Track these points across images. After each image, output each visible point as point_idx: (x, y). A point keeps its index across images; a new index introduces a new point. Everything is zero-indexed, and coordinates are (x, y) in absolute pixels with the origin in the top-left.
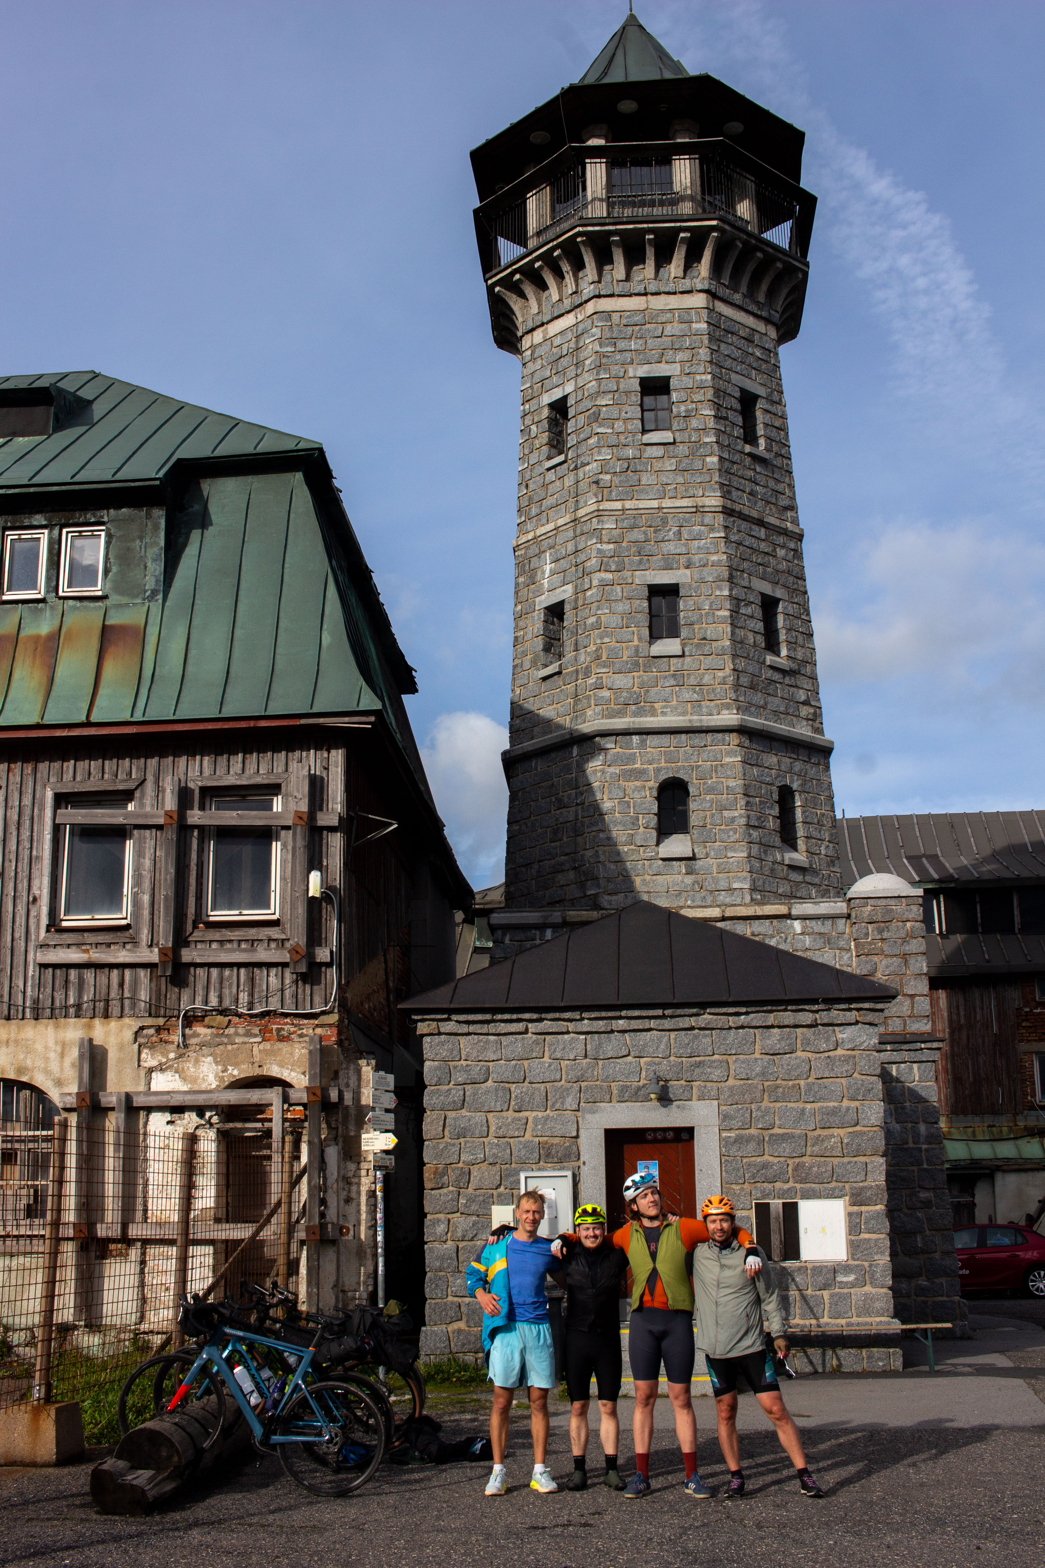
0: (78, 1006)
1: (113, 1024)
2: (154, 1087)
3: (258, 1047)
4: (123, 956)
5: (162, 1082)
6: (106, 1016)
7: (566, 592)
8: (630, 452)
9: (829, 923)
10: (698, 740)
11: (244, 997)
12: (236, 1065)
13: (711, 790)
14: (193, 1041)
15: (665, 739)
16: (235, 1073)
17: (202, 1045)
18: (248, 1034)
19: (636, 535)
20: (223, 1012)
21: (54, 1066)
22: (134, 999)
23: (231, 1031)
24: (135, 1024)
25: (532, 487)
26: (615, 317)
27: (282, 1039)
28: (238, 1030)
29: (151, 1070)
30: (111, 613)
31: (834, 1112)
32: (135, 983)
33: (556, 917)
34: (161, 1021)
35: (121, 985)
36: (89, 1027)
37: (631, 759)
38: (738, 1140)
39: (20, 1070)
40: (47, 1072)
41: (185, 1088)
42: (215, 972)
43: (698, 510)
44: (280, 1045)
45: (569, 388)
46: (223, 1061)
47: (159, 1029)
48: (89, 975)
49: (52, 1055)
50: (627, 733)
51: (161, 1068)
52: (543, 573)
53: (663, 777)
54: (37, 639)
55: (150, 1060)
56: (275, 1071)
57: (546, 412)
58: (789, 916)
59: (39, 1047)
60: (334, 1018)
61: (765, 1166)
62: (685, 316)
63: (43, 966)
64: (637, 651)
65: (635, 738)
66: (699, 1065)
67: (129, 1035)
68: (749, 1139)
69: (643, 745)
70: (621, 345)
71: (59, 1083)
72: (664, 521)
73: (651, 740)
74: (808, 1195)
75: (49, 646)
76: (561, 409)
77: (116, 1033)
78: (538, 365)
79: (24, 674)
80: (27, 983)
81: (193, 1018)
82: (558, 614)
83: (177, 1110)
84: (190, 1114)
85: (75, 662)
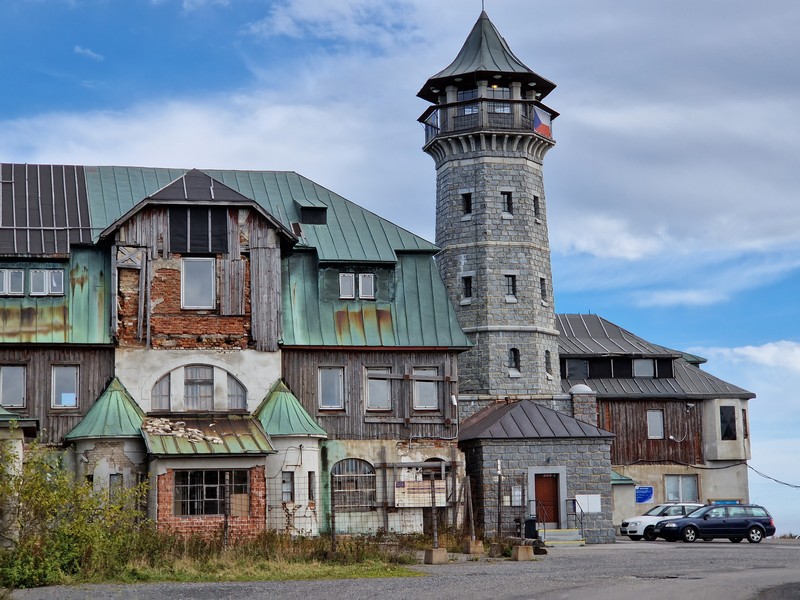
0: (377, 436)
1: (389, 441)
2: (403, 461)
3: (434, 449)
4: (393, 420)
5: (405, 460)
6: (386, 439)
7: (472, 273)
8: (498, 222)
10: (523, 335)
12: (427, 454)
13: (526, 353)
14: (414, 447)
15: (511, 334)
16: (428, 457)
17: (417, 448)
18: (430, 444)
20: (423, 438)
21: (372, 454)
22: (395, 434)
23: (425, 443)
24: (396, 442)
25: (454, 226)
26: (492, 166)
27: (440, 446)
28: (427, 443)
29: (400, 456)
30: (378, 305)
32: (395, 428)
34: (403, 441)
35: (391, 429)
36: (381, 442)
37: (499, 341)
38: (572, 477)
39: (361, 456)
40: (369, 456)
41: (412, 461)
42: (420, 426)
43: (522, 247)
44: (440, 448)
45: (472, 190)
46: (423, 453)
47: (402, 443)
48: (380, 426)
49: (371, 451)
50: (498, 331)
51: (404, 455)
52: (461, 263)
53: (510, 348)
54: (355, 314)
55: (400, 452)
56: (439, 456)
57: (460, 197)
58: (552, 399)
59: (366, 448)
60: (457, 441)
61: (579, 485)
63: (365, 423)
65: (500, 333)
66: (561, 455)
67: (394, 445)
68: (575, 477)
69: (503, 336)
71: (373, 460)
72: (510, 250)
73: (506, 334)
74: (591, 493)
75: (360, 316)
76: (467, 197)
77: (390, 445)
78: (456, 176)
79: (354, 326)
80: (361, 429)
81: (415, 440)
82: (467, 280)
83: (410, 468)
84: (414, 470)
85: (370, 322)
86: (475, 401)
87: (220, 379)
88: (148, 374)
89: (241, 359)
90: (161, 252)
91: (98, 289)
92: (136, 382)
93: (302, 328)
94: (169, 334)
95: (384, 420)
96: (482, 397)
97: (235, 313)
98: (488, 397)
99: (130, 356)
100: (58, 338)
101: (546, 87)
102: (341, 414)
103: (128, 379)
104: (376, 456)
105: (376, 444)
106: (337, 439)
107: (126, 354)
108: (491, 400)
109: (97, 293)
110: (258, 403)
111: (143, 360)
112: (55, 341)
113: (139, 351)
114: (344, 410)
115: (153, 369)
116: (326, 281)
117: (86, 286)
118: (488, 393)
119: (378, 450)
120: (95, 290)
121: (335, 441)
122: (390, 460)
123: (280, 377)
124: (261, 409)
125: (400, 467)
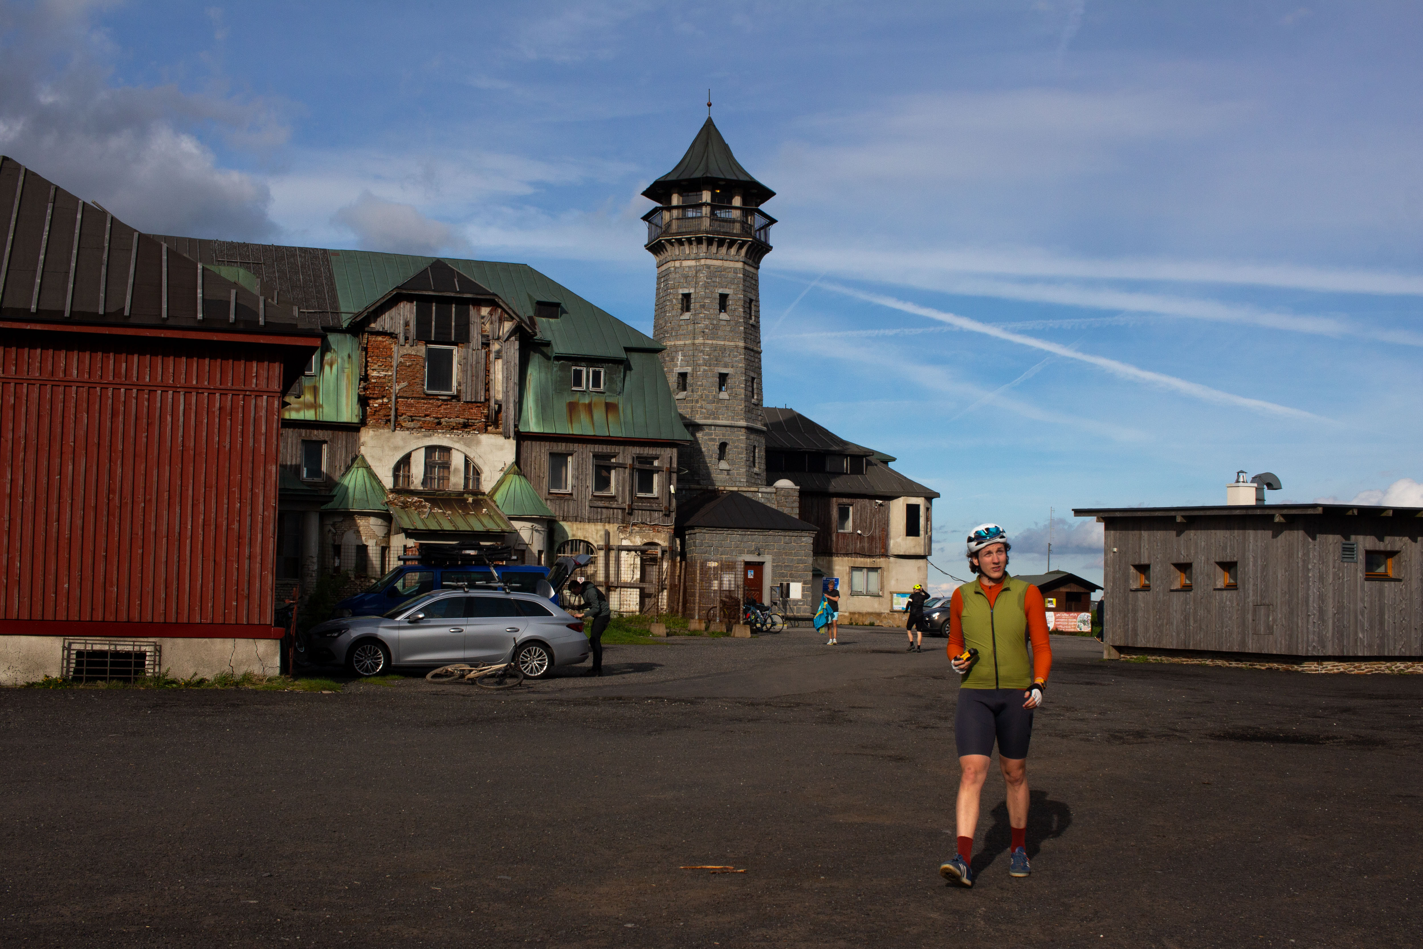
0: (601, 519)
1: (611, 525)
2: (623, 544)
3: (652, 533)
4: (615, 506)
5: (625, 543)
6: (609, 522)
7: (688, 370)
8: (715, 322)
9: (769, 495)
10: (732, 430)
11: (648, 520)
12: (645, 539)
13: (736, 447)
14: (634, 531)
15: (722, 429)
16: (645, 541)
17: (637, 532)
18: (649, 530)
19: (716, 354)
20: (643, 523)
21: (595, 537)
22: (617, 518)
23: (644, 529)
24: (618, 526)
25: (672, 323)
26: (712, 268)
27: (658, 532)
28: (646, 529)
29: (622, 539)
30: (607, 398)
31: (801, 560)
32: (618, 514)
33: (687, 487)
34: (625, 525)
35: (613, 514)
36: (604, 526)
37: (711, 434)
38: (777, 566)
39: (585, 537)
40: (593, 538)
41: (631, 545)
42: (640, 511)
43: (736, 347)
44: (657, 534)
45: (692, 291)
46: (642, 537)
47: (624, 527)
48: (604, 510)
49: (594, 533)
50: (711, 425)
51: (625, 539)
52: (678, 359)
53: (721, 442)
54: (585, 404)
55: (622, 536)
56: (656, 541)
57: (680, 297)
58: (758, 492)
59: (590, 531)
60: (673, 527)
61: (783, 573)
62: (735, 271)
63: (591, 507)
64: (714, 396)
65: (713, 428)
66: (768, 545)
67: (616, 528)
68: (780, 566)
69: (715, 430)
70: (714, 279)
71: (596, 541)
72: (725, 349)
73: (717, 429)
74: (793, 581)
75: (589, 407)
76: (687, 297)
77: (612, 528)
78: (677, 276)
79: (584, 417)
80: (586, 512)
81: (634, 525)
82: (683, 376)
83: (630, 551)
84: (633, 552)
85: (599, 414)
86: (686, 490)
87: (457, 460)
88: (391, 453)
89: (479, 443)
90: (407, 339)
91: (346, 370)
92: (380, 460)
93: (537, 417)
94: (411, 416)
95: (607, 505)
96: (693, 486)
97: (473, 400)
98: (699, 487)
99: (376, 435)
100: (309, 415)
101: (767, 194)
102: (568, 497)
103: (373, 457)
104: (599, 538)
105: (600, 526)
106: (563, 520)
107: (371, 433)
108: (701, 489)
109: (345, 374)
110: (493, 484)
111: (388, 439)
112: (307, 418)
113: (386, 432)
114: (571, 494)
115: (396, 448)
116: (559, 373)
117: (335, 367)
118: (698, 483)
119: (602, 533)
120: (343, 372)
121: (562, 523)
122: (614, 542)
123: (514, 460)
124: (495, 489)
125: (620, 549)
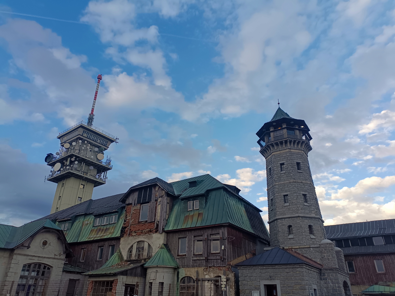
0: (197, 266)
1: (201, 268)
2: (206, 277)
3: (218, 271)
4: (201, 258)
5: (207, 277)
7: (272, 197)
8: (279, 175)
9: (317, 248)
10: (293, 219)
11: (216, 264)
12: (215, 274)
14: (210, 270)
15: (288, 219)
18: (217, 269)
20: (214, 266)
21: (194, 274)
22: (203, 265)
23: (215, 269)
24: (203, 268)
25: (268, 181)
26: (276, 155)
29: (205, 275)
30: (200, 211)
31: (297, 282)
32: (203, 262)
34: (206, 268)
35: (201, 262)
36: (198, 269)
38: (283, 287)
39: (191, 275)
40: (193, 275)
41: (209, 277)
42: (212, 260)
43: (290, 182)
44: (221, 271)
46: (214, 273)
48: (198, 261)
49: (194, 273)
52: (270, 194)
54: (191, 216)
55: (205, 273)
58: (310, 247)
59: (192, 272)
60: (227, 267)
63: (192, 260)
64: (282, 205)
65: (283, 219)
67: (203, 270)
71: (195, 277)
73: (286, 219)
75: (193, 216)
77: (201, 270)
79: (190, 220)
80: (191, 263)
81: (210, 267)
83: (209, 281)
84: (210, 281)
85: (195, 218)
87: (146, 245)
88: (128, 245)
89: (152, 237)
90: (135, 204)
92: (124, 249)
94: (135, 231)
95: (198, 258)
97: (151, 222)
102: (184, 256)
104: (196, 275)
105: (196, 269)
106: (183, 267)
107: (123, 239)
111: (127, 241)
113: (126, 238)
114: (186, 255)
116: (183, 205)
119: (196, 272)
121: (182, 269)
122: (201, 277)
123: (163, 243)
125: (204, 280)
